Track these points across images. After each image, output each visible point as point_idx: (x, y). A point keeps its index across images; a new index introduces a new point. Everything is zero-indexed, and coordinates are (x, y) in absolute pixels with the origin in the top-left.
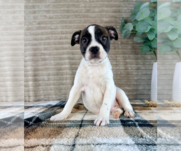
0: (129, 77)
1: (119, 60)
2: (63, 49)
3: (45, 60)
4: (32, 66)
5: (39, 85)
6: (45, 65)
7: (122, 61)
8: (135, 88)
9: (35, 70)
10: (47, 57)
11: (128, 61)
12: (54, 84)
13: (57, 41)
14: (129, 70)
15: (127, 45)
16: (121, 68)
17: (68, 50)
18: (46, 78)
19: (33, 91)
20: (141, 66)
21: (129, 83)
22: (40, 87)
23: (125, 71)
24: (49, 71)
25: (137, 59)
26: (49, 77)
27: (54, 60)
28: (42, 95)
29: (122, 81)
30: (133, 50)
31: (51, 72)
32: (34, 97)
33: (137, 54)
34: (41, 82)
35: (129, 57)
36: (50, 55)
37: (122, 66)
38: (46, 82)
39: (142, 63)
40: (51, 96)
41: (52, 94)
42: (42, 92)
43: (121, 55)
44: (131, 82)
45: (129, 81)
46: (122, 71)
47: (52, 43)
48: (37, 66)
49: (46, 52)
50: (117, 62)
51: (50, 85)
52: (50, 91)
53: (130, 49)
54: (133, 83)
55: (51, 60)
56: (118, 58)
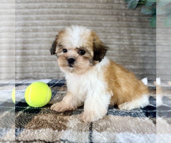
0: (135, 54)
1: (123, 33)
2: (58, 19)
3: (36, 31)
4: (21, 37)
5: (28, 60)
6: (37, 36)
7: (126, 34)
8: (141, 67)
9: (24, 43)
10: (39, 27)
11: (133, 35)
12: (45, 60)
13: (51, 10)
14: (134, 45)
15: (132, 17)
16: (125, 43)
17: (64, 21)
18: (36, 52)
19: (20, 67)
20: (148, 41)
21: (134, 61)
22: (29, 62)
23: (129, 46)
24: (40, 44)
25: (144, 33)
26: (40, 51)
27: (47, 31)
28: (31, 72)
29: (126, 58)
30: (139, 23)
31: (43, 45)
32: (21, 74)
33: (144, 28)
34: (30, 57)
35: (135, 30)
36: (43, 25)
37: (127, 40)
38: (37, 57)
39: (149, 38)
40: (41, 74)
41: (43, 71)
42: (30, 68)
43: (126, 28)
44: (137, 59)
45: (134, 58)
46: (126, 46)
47: (46, 12)
48: (27, 37)
49: (38, 22)
50: (120, 36)
51: (41, 60)
52: (40, 68)
53: (136, 22)
54: (139, 61)
55: (43, 32)
56: (122, 32)
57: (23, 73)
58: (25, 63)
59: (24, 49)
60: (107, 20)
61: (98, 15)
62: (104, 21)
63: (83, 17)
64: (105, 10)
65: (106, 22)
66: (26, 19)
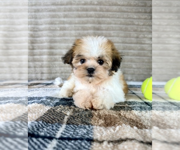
57: (50, 73)
58: (53, 63)
59: (51, 48)
60: (140, 19)
61: (130, 12)
62: (136, 19)
63: (113, 14)
64: (137, 7)
65: (138, 20)
66: (53, 17)
